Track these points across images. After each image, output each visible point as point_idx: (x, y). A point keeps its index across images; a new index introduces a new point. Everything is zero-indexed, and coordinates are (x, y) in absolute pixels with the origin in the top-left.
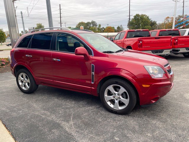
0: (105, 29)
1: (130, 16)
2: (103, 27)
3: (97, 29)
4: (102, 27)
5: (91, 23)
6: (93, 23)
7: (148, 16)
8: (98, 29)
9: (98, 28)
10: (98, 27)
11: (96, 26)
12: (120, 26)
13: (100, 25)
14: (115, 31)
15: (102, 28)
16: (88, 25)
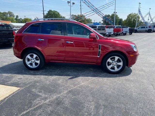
0: (22, 20)
2: (21, 18)
3: (14, 19)
4: (19, 18)
6: (10, 13)
7: (58, 12)
8: (16, 19)
9: (16, 18)
11: (14, 16)
16: (5, 15)
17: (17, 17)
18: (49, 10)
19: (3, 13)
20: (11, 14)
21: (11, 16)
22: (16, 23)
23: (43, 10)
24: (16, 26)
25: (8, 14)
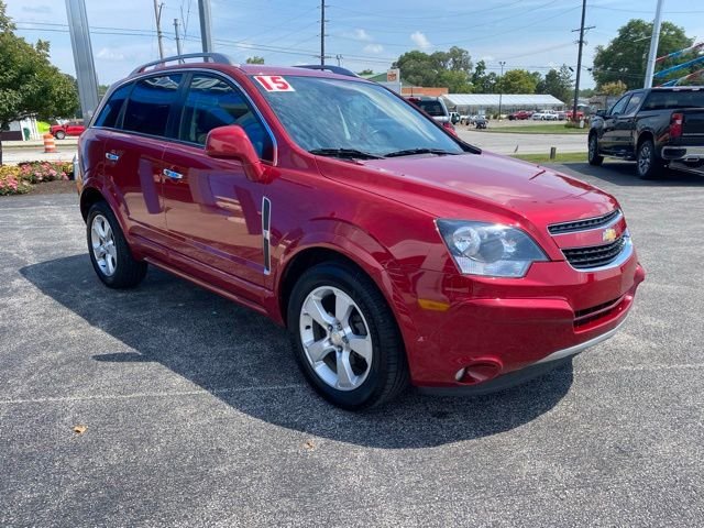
1: (582, 29)
2: (493, 74)
3: (469, 80)
4: (487, 72)
5: (449, 56)
7: (679, 27)
8: (475, 79)
9: (475, 75)
10: (474, 71)
11: (467, 67)
12: (558, 71)
13: (483, 63)
14: (540, 90)
15: (488, 77)
16: (436, 66)
17: (481, 67)
18: (626, 24)
19: (432, 58)
20: (458, 57)
21: (457, 65)
22: (474, 92)
23: (583, 24)
24: (461, 107)
25: (447, 61)
